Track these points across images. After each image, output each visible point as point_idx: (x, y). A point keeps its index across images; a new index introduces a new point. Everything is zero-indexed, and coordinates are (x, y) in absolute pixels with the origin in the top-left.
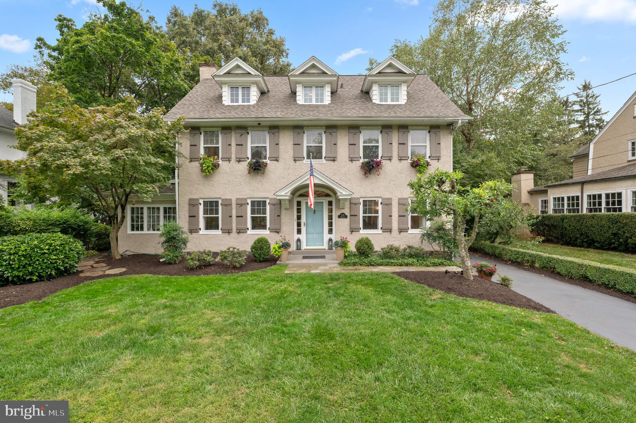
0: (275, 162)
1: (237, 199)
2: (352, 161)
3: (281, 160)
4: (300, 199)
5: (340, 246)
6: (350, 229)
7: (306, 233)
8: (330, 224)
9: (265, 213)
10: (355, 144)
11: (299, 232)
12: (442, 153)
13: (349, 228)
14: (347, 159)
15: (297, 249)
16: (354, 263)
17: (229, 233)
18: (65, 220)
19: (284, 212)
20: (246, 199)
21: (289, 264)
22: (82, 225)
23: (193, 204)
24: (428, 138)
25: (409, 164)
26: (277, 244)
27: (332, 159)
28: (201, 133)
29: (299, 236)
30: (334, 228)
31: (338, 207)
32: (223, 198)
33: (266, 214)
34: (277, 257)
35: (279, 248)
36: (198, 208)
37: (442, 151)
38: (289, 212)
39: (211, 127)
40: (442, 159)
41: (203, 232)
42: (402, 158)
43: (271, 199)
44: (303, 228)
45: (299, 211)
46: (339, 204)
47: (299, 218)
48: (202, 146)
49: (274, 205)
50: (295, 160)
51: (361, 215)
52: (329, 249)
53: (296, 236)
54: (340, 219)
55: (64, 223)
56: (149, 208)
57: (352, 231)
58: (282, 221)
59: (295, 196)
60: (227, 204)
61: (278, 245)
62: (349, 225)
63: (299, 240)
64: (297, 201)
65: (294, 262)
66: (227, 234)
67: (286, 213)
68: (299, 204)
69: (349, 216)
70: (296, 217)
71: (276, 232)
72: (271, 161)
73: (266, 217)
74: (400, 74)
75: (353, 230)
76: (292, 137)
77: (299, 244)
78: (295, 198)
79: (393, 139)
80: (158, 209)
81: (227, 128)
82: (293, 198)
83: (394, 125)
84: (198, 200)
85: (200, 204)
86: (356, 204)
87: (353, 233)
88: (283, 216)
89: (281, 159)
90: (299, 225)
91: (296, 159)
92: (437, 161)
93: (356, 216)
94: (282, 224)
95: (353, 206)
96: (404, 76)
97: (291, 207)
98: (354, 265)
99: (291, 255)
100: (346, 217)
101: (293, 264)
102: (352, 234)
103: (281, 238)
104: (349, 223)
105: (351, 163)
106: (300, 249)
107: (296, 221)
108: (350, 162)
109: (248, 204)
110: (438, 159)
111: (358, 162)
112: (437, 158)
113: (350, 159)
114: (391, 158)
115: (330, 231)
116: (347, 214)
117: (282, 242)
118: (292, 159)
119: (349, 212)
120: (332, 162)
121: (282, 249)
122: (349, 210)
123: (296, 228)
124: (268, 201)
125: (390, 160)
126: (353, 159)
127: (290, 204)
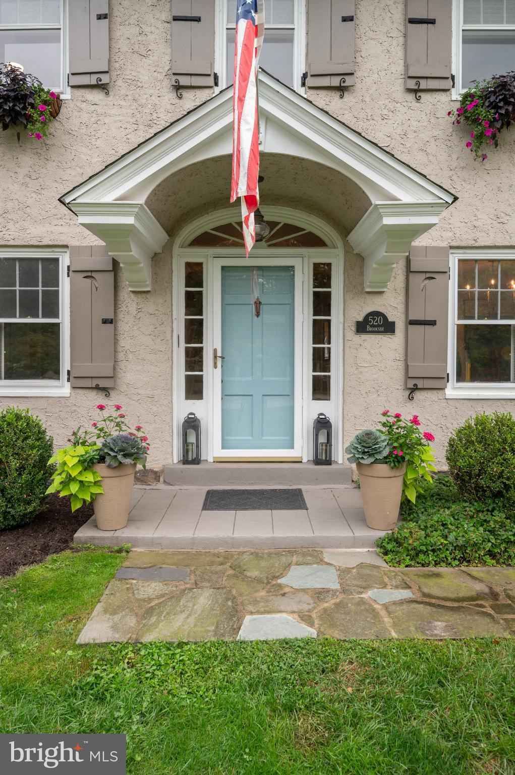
0: (96, 96)
2: (416, 92)
3: (120, 87)
4: (197, 255)
5: (385, 461)
6: (408, 377)
7: (225, 396)
8: (321, 361)
9: (52, 308)
10: (431, 22)
11: (194, 389)
13: (399, 375)
14: (398, 88)
15: (185, 461)
16: (462, 548)
19: (129, 304)
21: (136, 542)
26: (76, 444)
27: (336, 82)
29: (196, 407)
30: (336, 374)
31: (355, 287)
33: (57, 316)
34: (76, 506)
35: (88, 464)
38: (150, 306)
43: (76, 251)
44: (212, 377)
45: (194, 303)
46: (362, 274)
47: (195, 331)
49: (89, 274)
50: (178, 88)
51: (453, 320)
52: (317, 461)
53: (183, 407)
54: (365, 337)
57: (415, 389)
58: (125, 343)
59: (178, 241)
61: (81, 450)
62: (401, 365)
63: (192, 424)
64: (188, 265)
65: (158, 534)
67: (139, 310)
68: (194, 275)
69: (400, 327)
70: (180, 329)
71: (97, 388)
72: (79, 93)
73: (57, 325)
75: (420, 384)
77: (192, 439)
78: (176, 250)
82: (168, 248)
86: (430, 276)
87: (418, 395)
88: (125, 324)
89: (120, 82)
90: (194, 359)
91: (184, 81)
93: (433, 323)
94: (121, 356)
95: (417, 281)
97: (161, 282)
98: (464, 559)
99: (161, 486)
100: (388, 328)
101: (152, 542)
102: (411, 398)
103: (98, 415)
104: (400, 355)
105: (415, 104)
106: (197, 461)
107: (183, 345)
108: (411, 97)
111: (443, 97)
113: (412, 84)
115: (321, 389)
116: (396, 315)
117: (107, 435)
118: (167, 83)
119: (401, 307)
120: (336, 95)
121: (101, 469)
122: (401, 298)
123: (180, 374)
124: (65, 261)
126: (424, 84)
127: (155, 274)
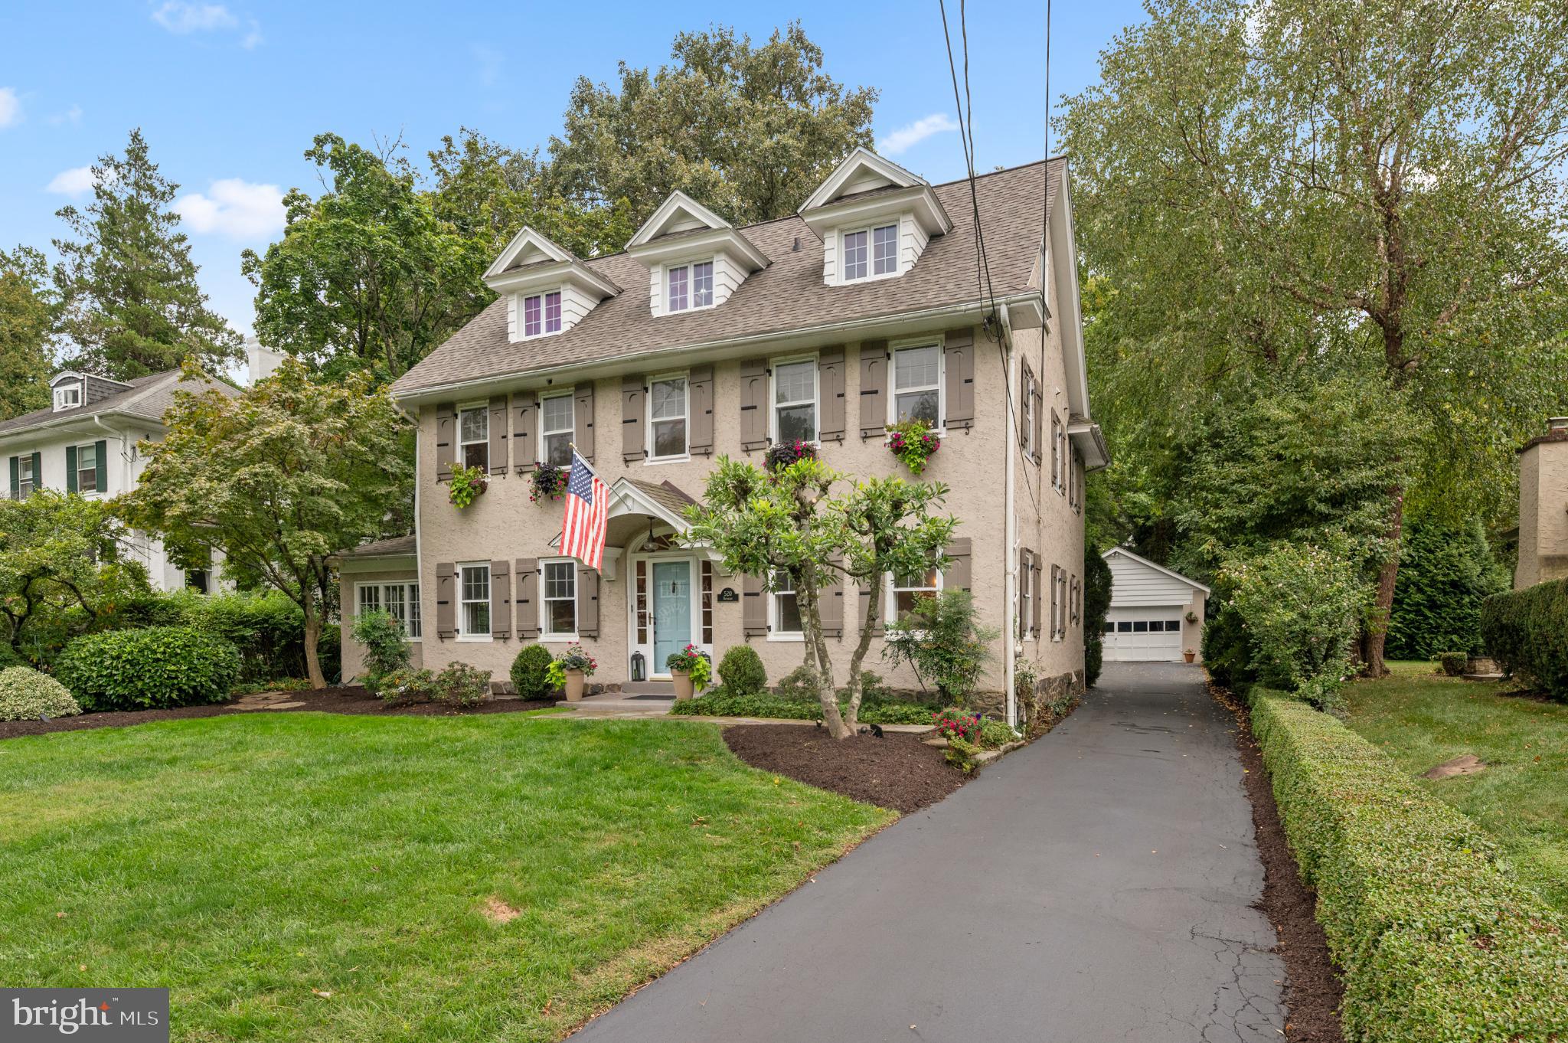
1: (519, 561)
2: (748, 451)
4: (641, 556)
6: (744, 628)
7: (656, 641)
8: (707, 618)
9: (571, 592)
10: (755, 407)
11: (642, 639)
12: (979, 406)
13: (741, 627)
14: (738, 448)
15: (634, 680)
17: (505, 639)
18: (266, 615)
19: (605, 589)
20: (535, 561)
22: (298, 627)
23: (445, 576)
24: (942, 368)
25: (888, 449)
27: (703, 450)
28: (456, 416)
29: (641, 648)
30: (714, 627)
32: (494, 559)
33: (573, 595)
36: (453, 584)
37: (977, 401)
38: (616, 590)
39: (474, 399)
40: (979, 425)
41: (464, 636)
42: (869, 434)
44: (651, 629)
45: (641, 585)
47: (643, 603)
48: (459, 443)
50: (626, 461)
51: (772, 592)
53: (636, 648)
54: (725, 603)
55: (266, 621)
56: (387, 588)
57: (750, 634)
58: (603, 610)
59: (629, 552)
60: (503, 574)
62: (741, 621)
63: (639, 658)
64: (637, 563)
66: (502, 641)
67: (610, 592)
68: (641, 568)
69: (741, 597)
70: (634, 602)
71: (590, 636)
73: (573, 601)
74: (889, 191)
75: (753, 632)
76: (621, 404)
78: (629, 557)
79: (849, 382)
80: (402, 588)
81: (499, 399)
82: (624, 558)
83: (850, 343)
84: (451, 565)
85: (457, 574)
87: (751, 640)
88: (604, 600)
89: (599, 461)
90: (641, 619)
91: (629, 458)
92: (964, 431)
93: (757, 595)
94: (601, 618)
96: (896, 196)
100: (735, 598)
102: (747, 641)
104: (741, 615)
105: (747, 458)
107: (637, 611)
108: (745, 454)
109: (539, 571)
110: (967, 428)
111: (762, 452)
112: (963, 424)
113: (745, 447)
114: (841, 435)
115: (708, 636)
116: (739, 590)
118: (622, 459)
119: (741, 586)
120: (704, 458)
123: (635, 628)
124: (576, 564)
125: (839, 440)
126: (751, 446)
127: (617, 570)
